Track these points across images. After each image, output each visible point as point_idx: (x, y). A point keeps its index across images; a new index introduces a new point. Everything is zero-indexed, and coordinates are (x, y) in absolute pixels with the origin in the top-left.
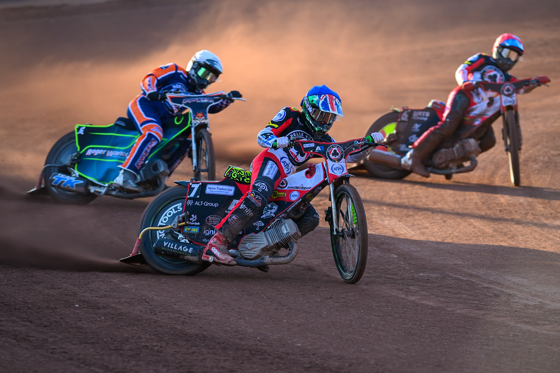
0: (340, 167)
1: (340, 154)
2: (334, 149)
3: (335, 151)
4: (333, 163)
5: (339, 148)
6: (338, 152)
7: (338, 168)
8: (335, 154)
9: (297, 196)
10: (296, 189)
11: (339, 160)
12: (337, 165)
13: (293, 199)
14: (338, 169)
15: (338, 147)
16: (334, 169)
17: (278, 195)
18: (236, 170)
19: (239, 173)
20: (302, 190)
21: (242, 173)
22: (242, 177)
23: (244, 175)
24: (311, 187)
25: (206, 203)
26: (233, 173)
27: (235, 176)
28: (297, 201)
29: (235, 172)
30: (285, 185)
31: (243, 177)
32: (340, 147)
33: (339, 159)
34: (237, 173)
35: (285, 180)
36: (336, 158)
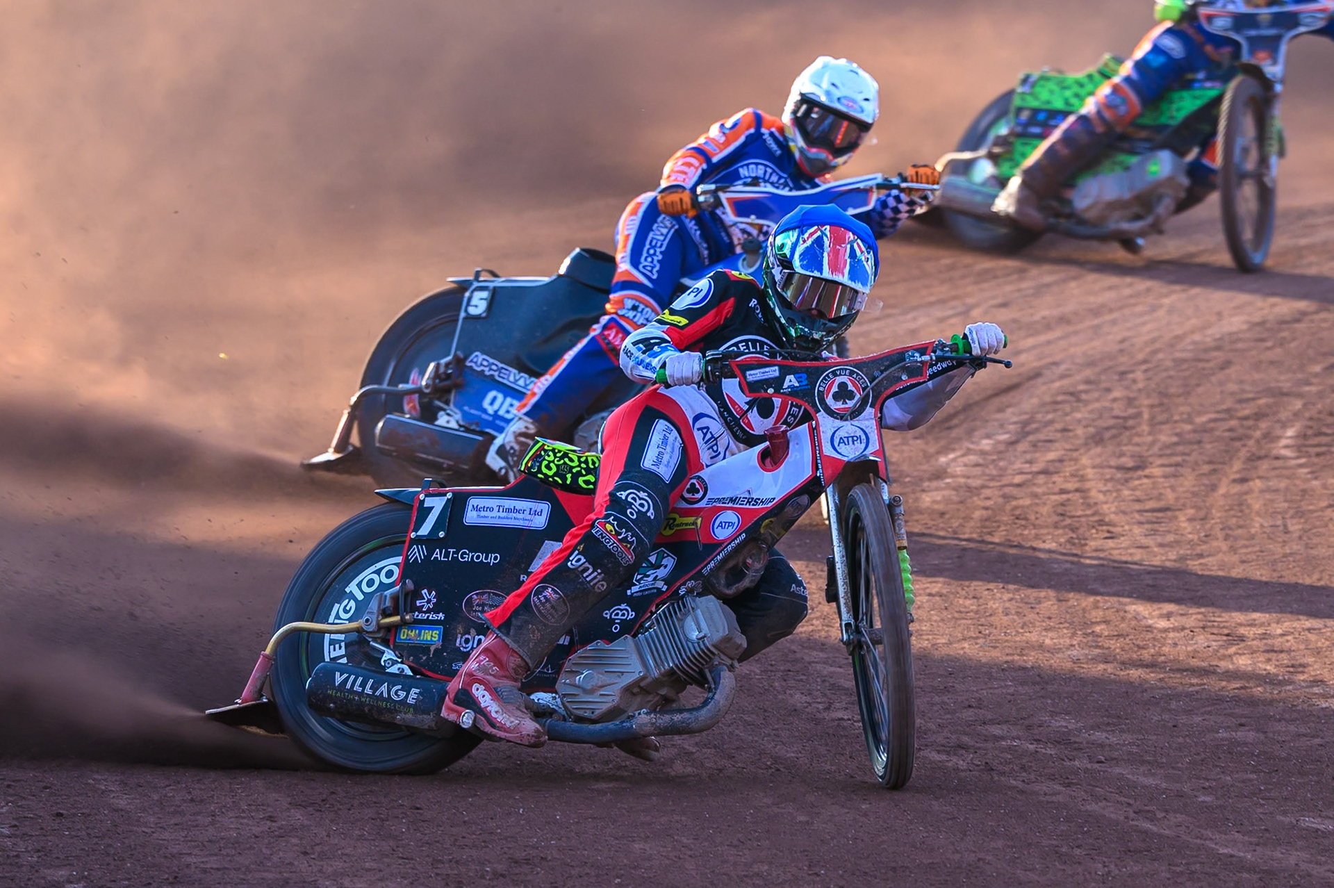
0: (859, 433)
1: (858, 396)
2: (839, 380)
3: (843, 386)
4: (838, 423)
5: (855, 376)
6: (851, 387)
7: (853, 437)
8: (844, 393)
9: (733, 524)
10: (730, 505)
11: (855, 413)
12: (848, 428)
13: (721, 534)
14: (850, 439)
15: (852, 373)
16: (840, 443)
17: (678, 525)
18: (553, 450)
19: (562, 462)
20: (748, 506)
21: (571, 460)
22: (570, 471)
23: (579, 466)
24: (774, 499)
25: (465, 553)
26: (544, 459)
27: (550, 469)
28: (733, 540)
29: (552, 458)
30: (701, 493)
31: (574, 471)
32: (858, 374)
33: (856, 411)
34: (558, 461)
35: (699, 477)
36: (847, 406)
